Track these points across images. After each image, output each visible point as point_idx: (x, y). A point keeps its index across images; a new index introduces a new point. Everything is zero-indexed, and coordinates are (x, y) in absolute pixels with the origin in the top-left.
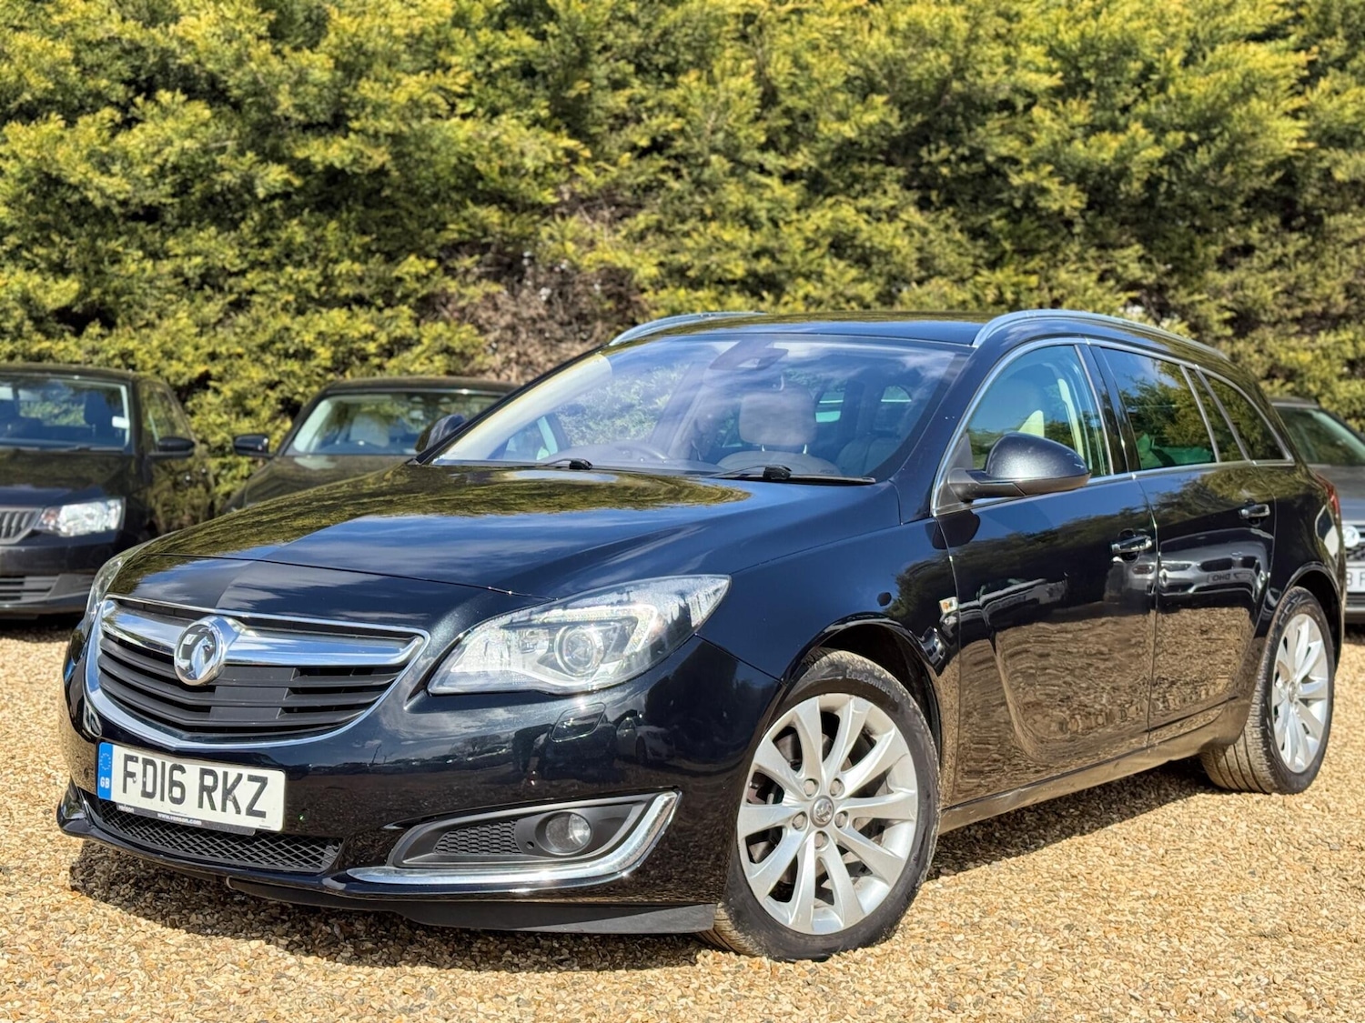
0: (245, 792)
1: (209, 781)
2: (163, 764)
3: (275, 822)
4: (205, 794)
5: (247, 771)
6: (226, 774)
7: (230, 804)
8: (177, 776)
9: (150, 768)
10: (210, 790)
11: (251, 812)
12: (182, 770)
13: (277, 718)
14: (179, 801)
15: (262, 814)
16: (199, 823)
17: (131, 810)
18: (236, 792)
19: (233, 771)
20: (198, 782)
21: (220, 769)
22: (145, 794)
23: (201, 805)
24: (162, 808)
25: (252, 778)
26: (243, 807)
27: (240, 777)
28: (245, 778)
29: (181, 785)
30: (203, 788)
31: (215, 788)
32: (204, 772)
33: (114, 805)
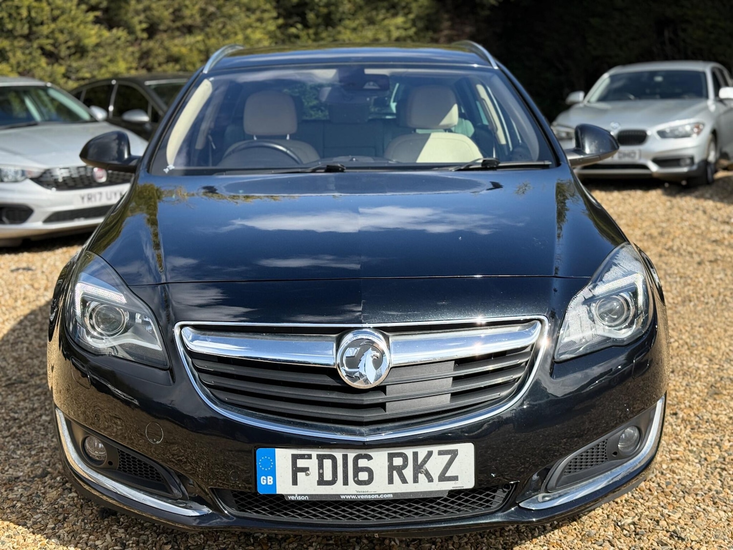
0: (436, 464)
1: (398, 461)
2: (345, 457)
3: (467, 481)
4: (395, 473)
5: (435, 449)
6: (415, 455)
7: (422, 477)
8: (362, 463)
9: (328, 463)
10: (400, 470)
11: (443, 478)
12: (369, 458)
14: (369, 482)
15: (455, 478)
16: (391, 496)
17: (304, 498)
18: (428, 466)
19: (422, 451)
20: (386, 464)
21: (409, 452)
22: (321, 482)
23: (391, 481)
24: (349, 490)
25: (441, 453)
26: (435, 475)
27: (430, 454)
28: (435, 453)
29: (370, 471)
30: (391, 468)
31: (405, 465)
32: (391, 457)
33: (282, 497)
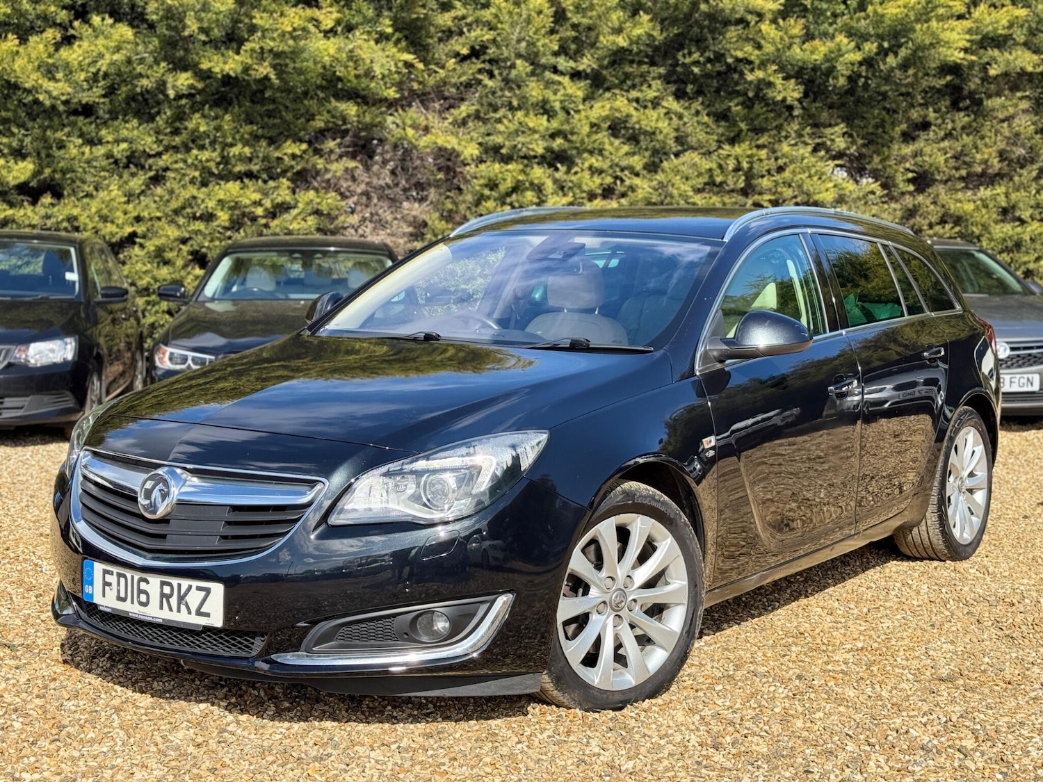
0: (194, 598)
1: (167, 590)
2: (133, 577)
3: (217, 620)
4: (164, 599)
5: (195, 583)
6: (179, 585)
7: (183, 607)
8: (143, 586)
9: (122, 580)
10: (168, 597)
11: (199, 613)
12: (147, 582)
13: (216, 544)
14: (145, 604)
15: (207, 615)
16: (160, 621)
17: (109, 610)
18: (187, 598)
19: (185, 583)
20: (159, 590)
21: (175, 581)
22: (119, 599)
23: (161, 608)
24: (132, 608)
25: (199, 588)
26: (193, 609)
27: (190, 587)
28: (194, 588)
29: (146, 593)
30: (163, 595)
31: (171, 595)
32: (163, 584)
33: (96, 606)
